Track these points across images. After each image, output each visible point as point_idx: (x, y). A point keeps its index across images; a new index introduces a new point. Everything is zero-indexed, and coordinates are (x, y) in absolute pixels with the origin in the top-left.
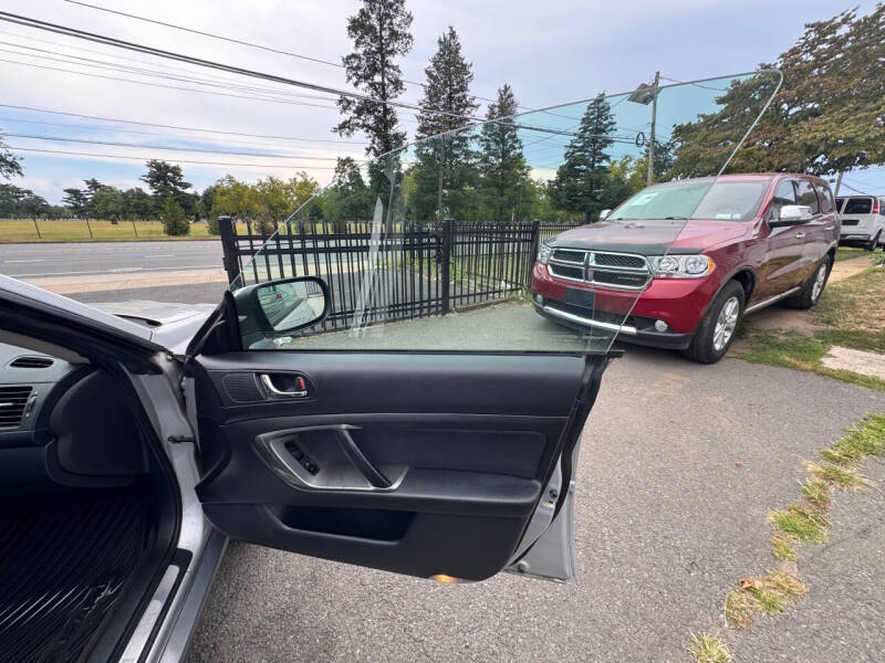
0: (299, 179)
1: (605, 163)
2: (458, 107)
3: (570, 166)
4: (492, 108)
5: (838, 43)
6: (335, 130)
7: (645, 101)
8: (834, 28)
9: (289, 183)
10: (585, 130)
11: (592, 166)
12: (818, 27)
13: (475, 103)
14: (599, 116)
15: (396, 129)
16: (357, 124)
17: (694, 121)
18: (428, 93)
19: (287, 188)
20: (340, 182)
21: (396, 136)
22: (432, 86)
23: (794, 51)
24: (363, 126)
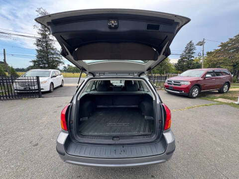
1: (192, 58)
3: (182, 59)
10: (186, 50)
11: (189, 59)
14: (191, 46)
17: (213, 51)
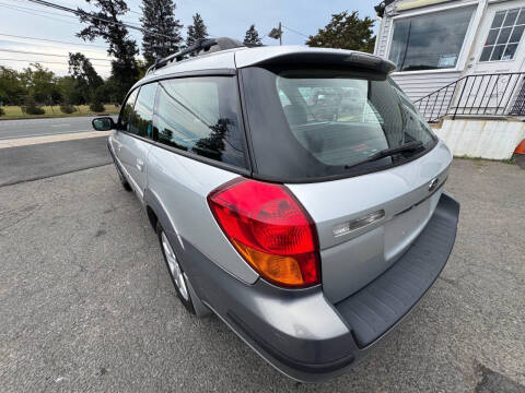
0: (34, 69)
2: (169, 26)
4: (190, 28)
5: (343, 24)
6: (79, 35)
7: (276, 38)
8: (341, 18)
9: (23, 72)
12: (336, 17)
13: (180, 24)
14: (253, 39)
15: (127, 38)
16: (97, 32)
18: (145, 13)
19: (22, 76)
20: (76, 73)
21: (129, 43)
22: (147, 9)
23: (330, 26)
24: (101, 34)
